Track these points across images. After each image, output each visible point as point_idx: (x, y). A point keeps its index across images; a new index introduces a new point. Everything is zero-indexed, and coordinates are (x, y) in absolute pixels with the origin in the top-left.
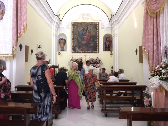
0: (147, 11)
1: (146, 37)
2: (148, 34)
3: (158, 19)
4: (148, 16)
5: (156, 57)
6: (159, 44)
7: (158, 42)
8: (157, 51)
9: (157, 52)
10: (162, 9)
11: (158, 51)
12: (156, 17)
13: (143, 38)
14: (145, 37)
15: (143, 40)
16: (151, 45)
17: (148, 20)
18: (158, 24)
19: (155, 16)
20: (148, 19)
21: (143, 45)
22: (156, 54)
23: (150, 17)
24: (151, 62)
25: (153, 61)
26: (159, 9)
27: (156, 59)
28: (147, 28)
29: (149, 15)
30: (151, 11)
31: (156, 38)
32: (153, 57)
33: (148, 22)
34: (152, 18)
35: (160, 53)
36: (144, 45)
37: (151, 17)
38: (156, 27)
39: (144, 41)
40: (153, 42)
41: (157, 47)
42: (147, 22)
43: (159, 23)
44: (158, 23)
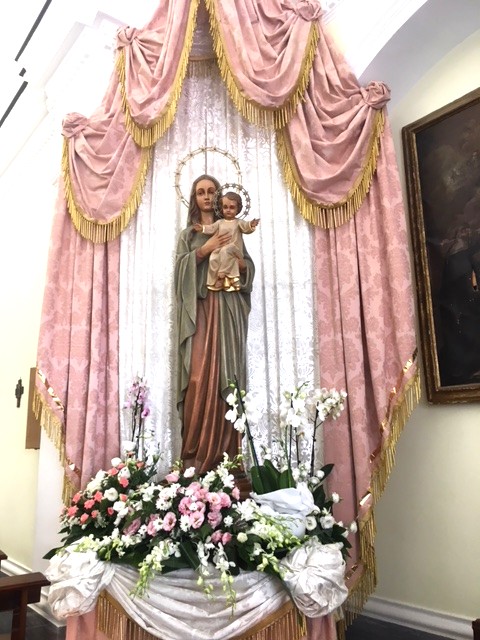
0: (67, 209)
1: (58, 327)
2: (69, 312)
3: (110, 256)
4: (73, 233)
5: (95, 423)
6: (113, 364)
7: (107, 357)
8: (102, 396)
9: (103, 402)
10: (128, 216)
11: (106, 397)
12: (106, 244)
13: (42, 332)
14: (53, 327)
15: (40, 339)
16: (78, 367)
17: (72, 251)
18: (110, 276)
19: (99, 237)
20: (72, 246)
21: (40, 363)
22: (98, 410)
23: (78, 239)
24: (72, 450)
25: (83, 448)
26: (118, 214)
27: (95, 438)
28: (63, 284)
29: (77, 230)
30: (86, 216)
31: (100, 334)
32: (85, 425)
33: (68, 260)
34: (88, 246)
35: (115, 406)
36: (43, 366)
37: (83, 239)
38: (100, 289)
39: (46, 344)
40: (85, 353)
41: (103, 380)
42: (64, 258)
43: (117, 274)
44: (110, 270)
